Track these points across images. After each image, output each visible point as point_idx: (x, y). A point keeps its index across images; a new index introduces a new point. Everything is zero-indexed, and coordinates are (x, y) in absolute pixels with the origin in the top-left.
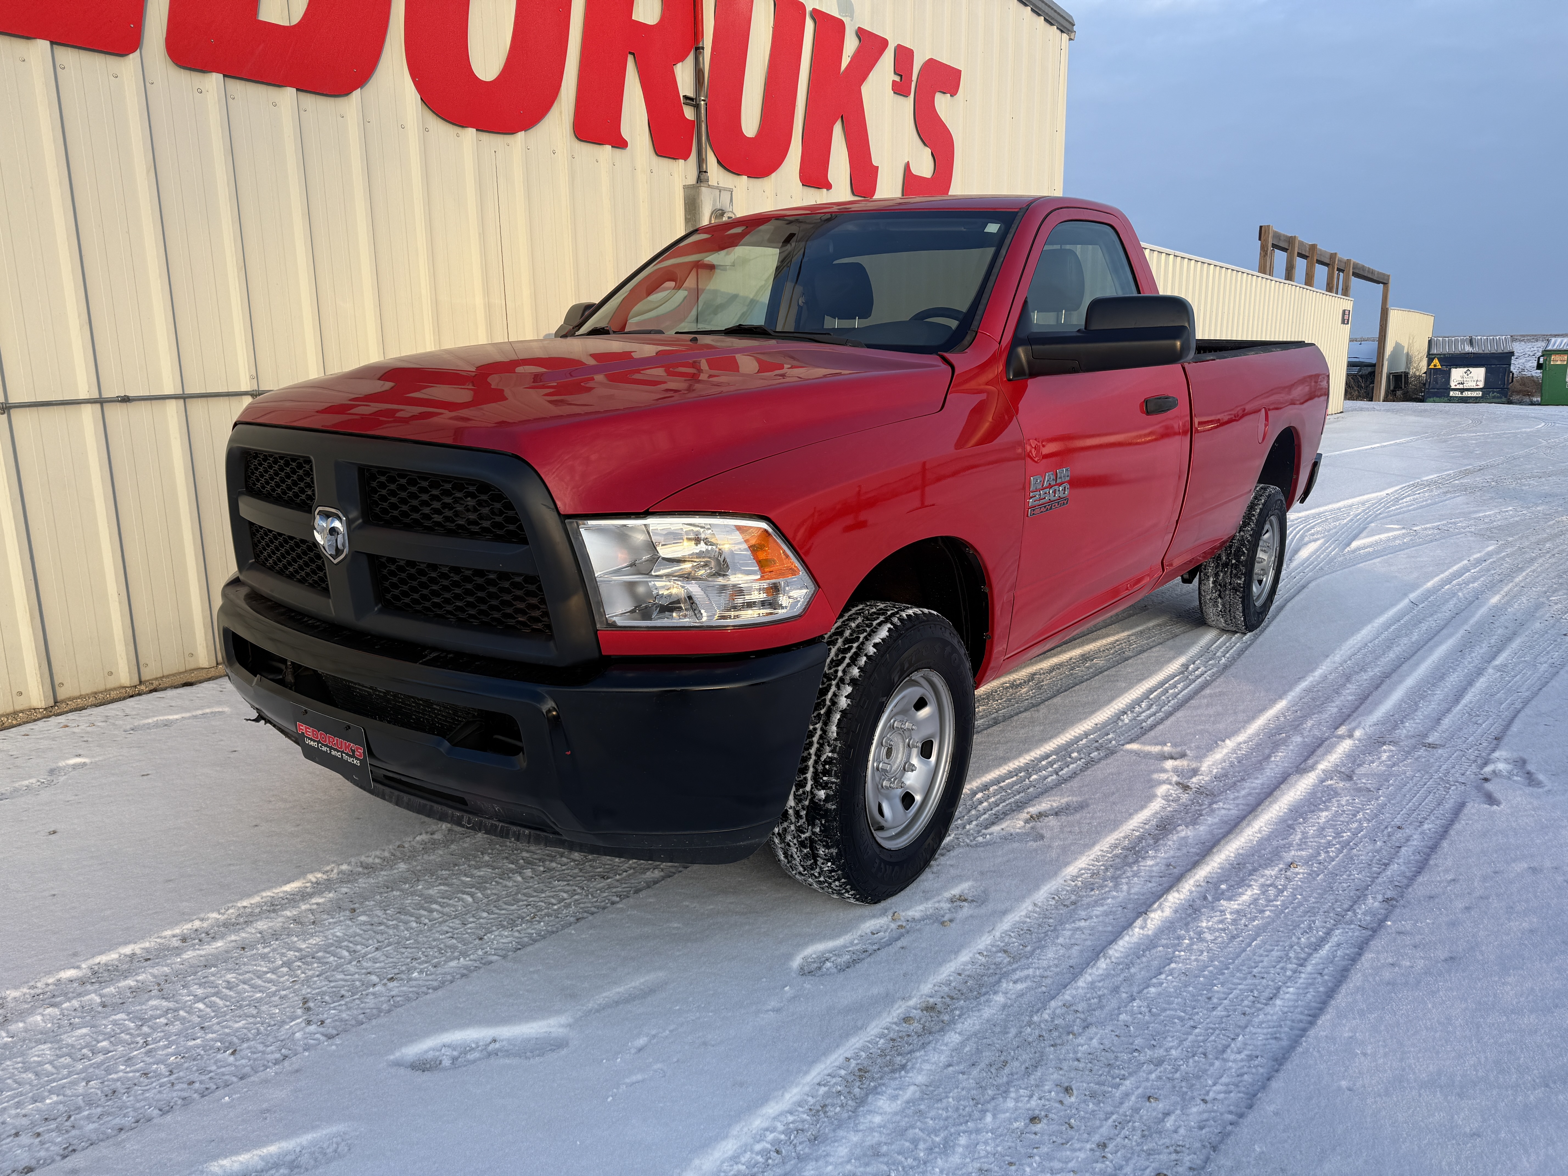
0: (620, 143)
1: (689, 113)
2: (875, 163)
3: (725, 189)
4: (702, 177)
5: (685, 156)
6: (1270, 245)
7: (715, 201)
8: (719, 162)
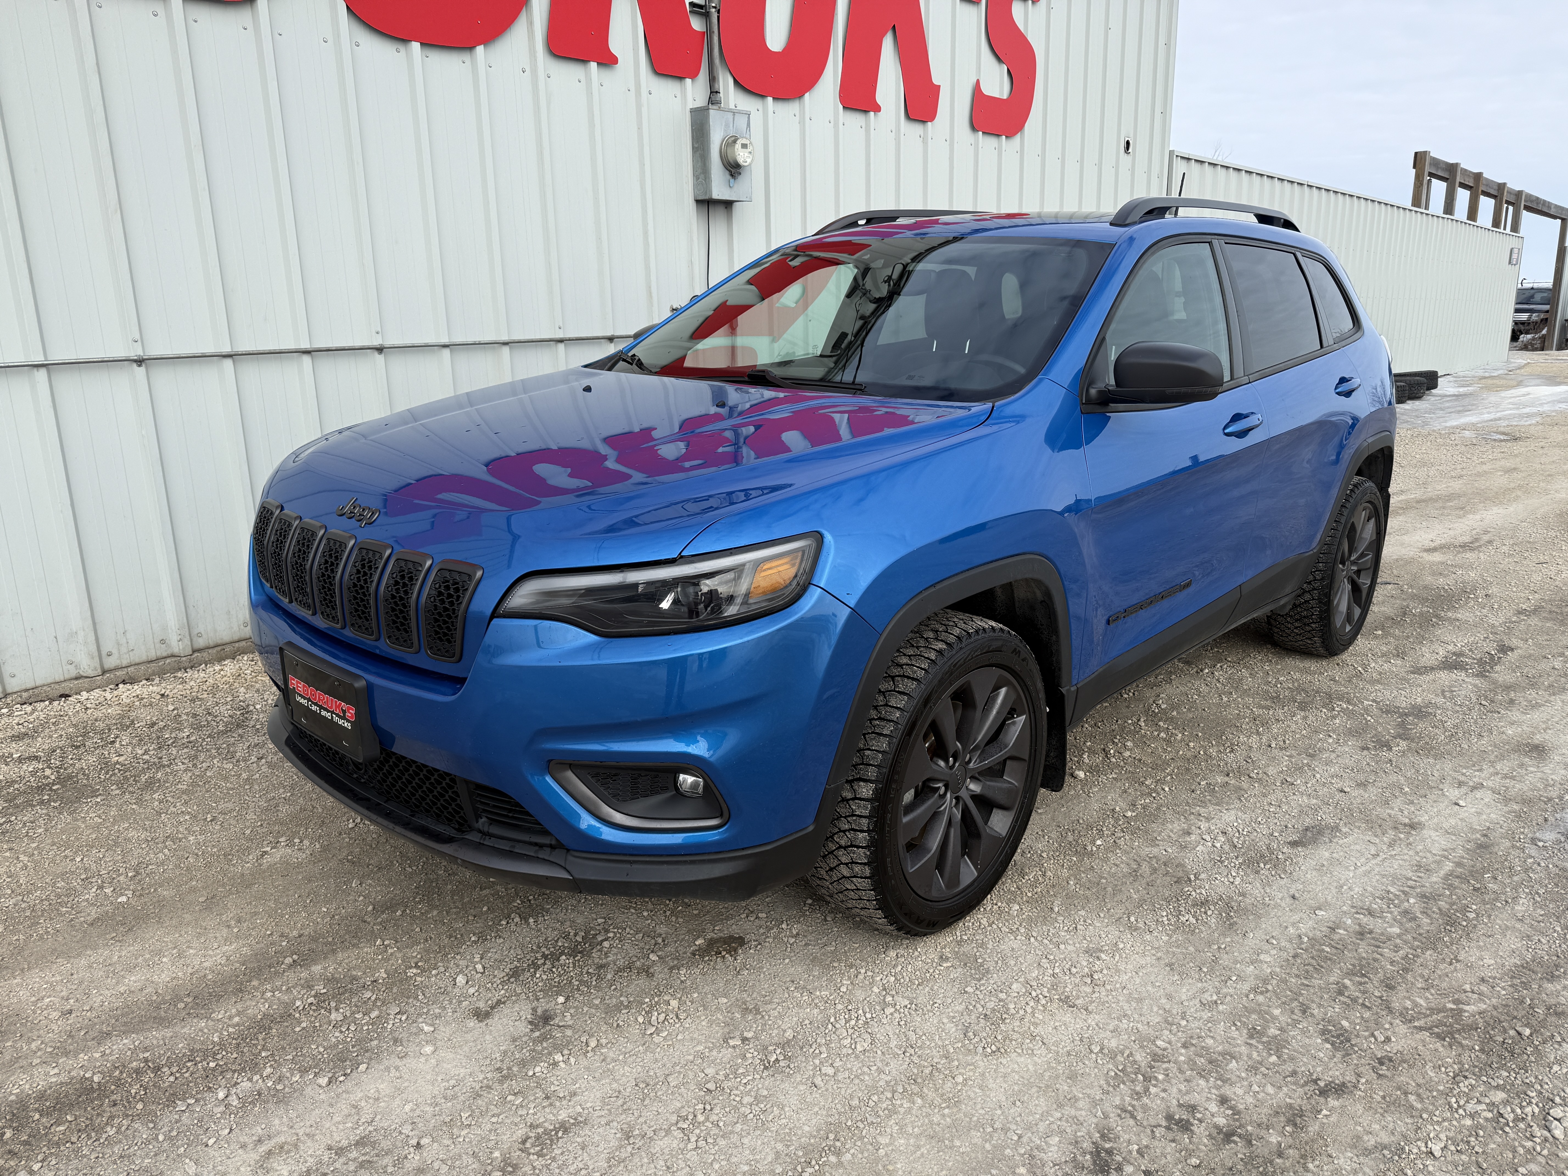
0: (608, 60)
1: (697, 24)
2: (935, 81)
3: (740, 112)
4: (713, 98)
5: (693, 75)
6: (1426, 173)
7: (727, 125)
8: (736, 81)
